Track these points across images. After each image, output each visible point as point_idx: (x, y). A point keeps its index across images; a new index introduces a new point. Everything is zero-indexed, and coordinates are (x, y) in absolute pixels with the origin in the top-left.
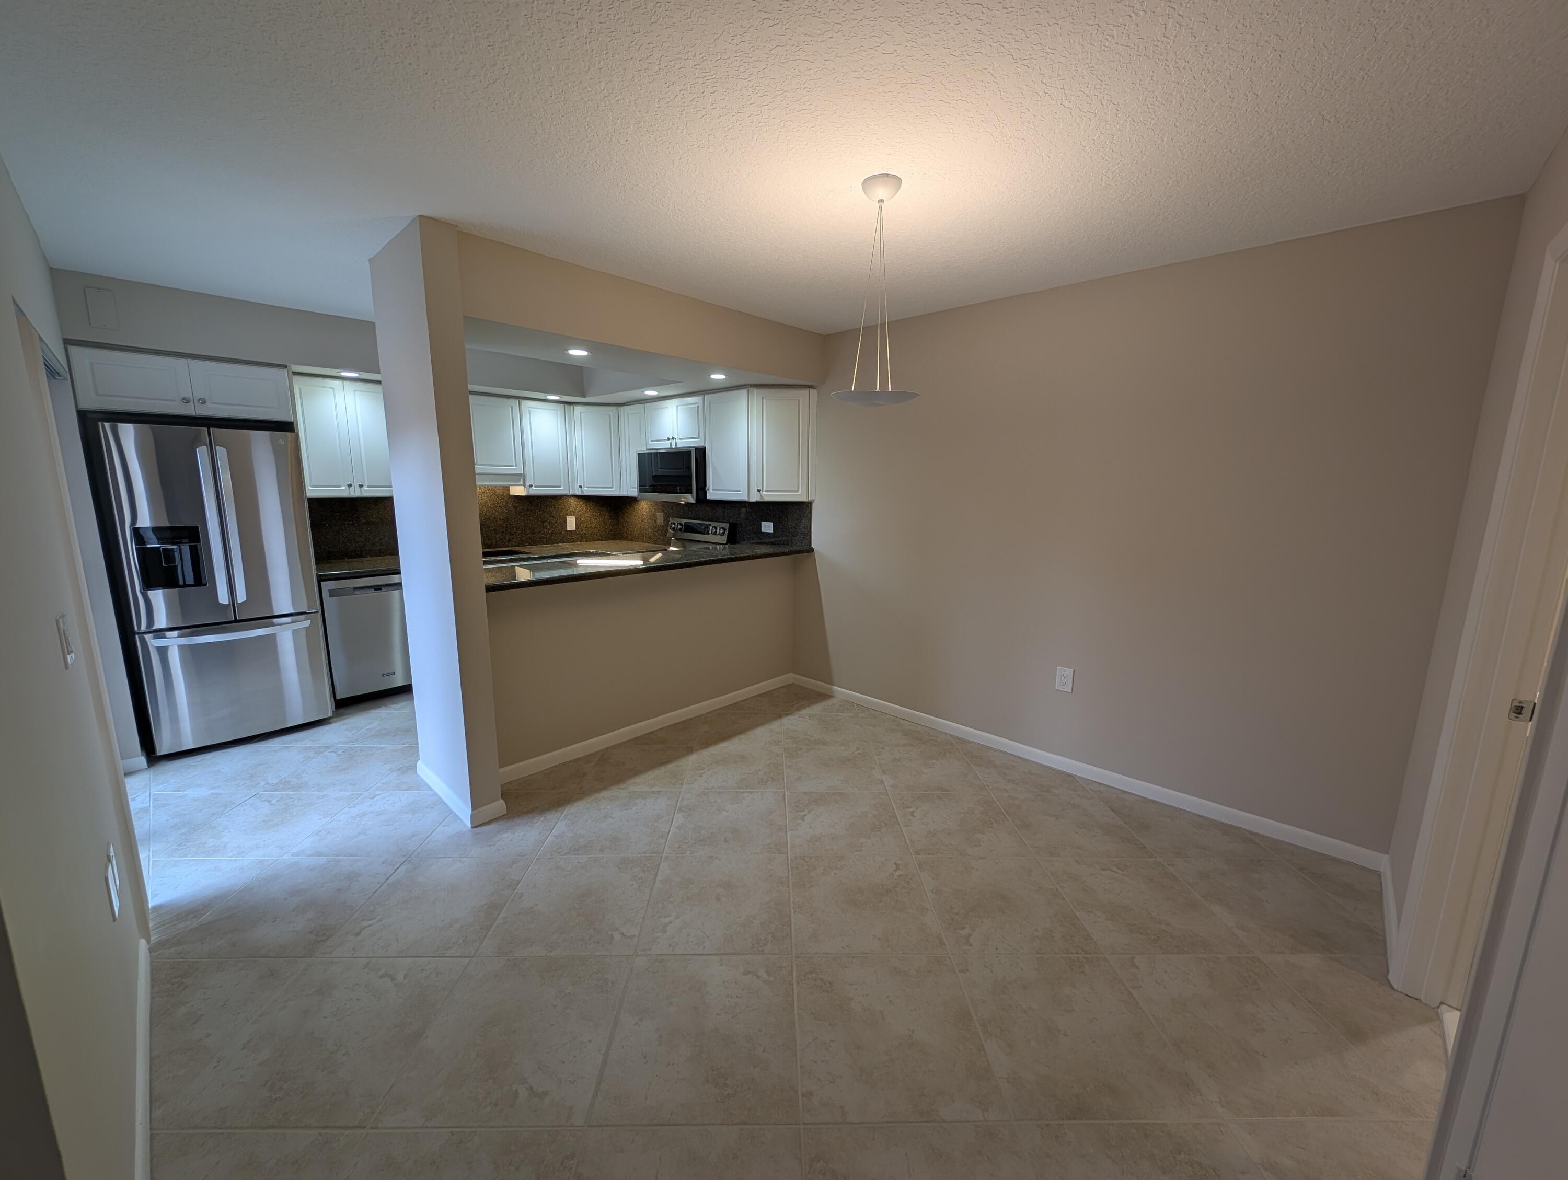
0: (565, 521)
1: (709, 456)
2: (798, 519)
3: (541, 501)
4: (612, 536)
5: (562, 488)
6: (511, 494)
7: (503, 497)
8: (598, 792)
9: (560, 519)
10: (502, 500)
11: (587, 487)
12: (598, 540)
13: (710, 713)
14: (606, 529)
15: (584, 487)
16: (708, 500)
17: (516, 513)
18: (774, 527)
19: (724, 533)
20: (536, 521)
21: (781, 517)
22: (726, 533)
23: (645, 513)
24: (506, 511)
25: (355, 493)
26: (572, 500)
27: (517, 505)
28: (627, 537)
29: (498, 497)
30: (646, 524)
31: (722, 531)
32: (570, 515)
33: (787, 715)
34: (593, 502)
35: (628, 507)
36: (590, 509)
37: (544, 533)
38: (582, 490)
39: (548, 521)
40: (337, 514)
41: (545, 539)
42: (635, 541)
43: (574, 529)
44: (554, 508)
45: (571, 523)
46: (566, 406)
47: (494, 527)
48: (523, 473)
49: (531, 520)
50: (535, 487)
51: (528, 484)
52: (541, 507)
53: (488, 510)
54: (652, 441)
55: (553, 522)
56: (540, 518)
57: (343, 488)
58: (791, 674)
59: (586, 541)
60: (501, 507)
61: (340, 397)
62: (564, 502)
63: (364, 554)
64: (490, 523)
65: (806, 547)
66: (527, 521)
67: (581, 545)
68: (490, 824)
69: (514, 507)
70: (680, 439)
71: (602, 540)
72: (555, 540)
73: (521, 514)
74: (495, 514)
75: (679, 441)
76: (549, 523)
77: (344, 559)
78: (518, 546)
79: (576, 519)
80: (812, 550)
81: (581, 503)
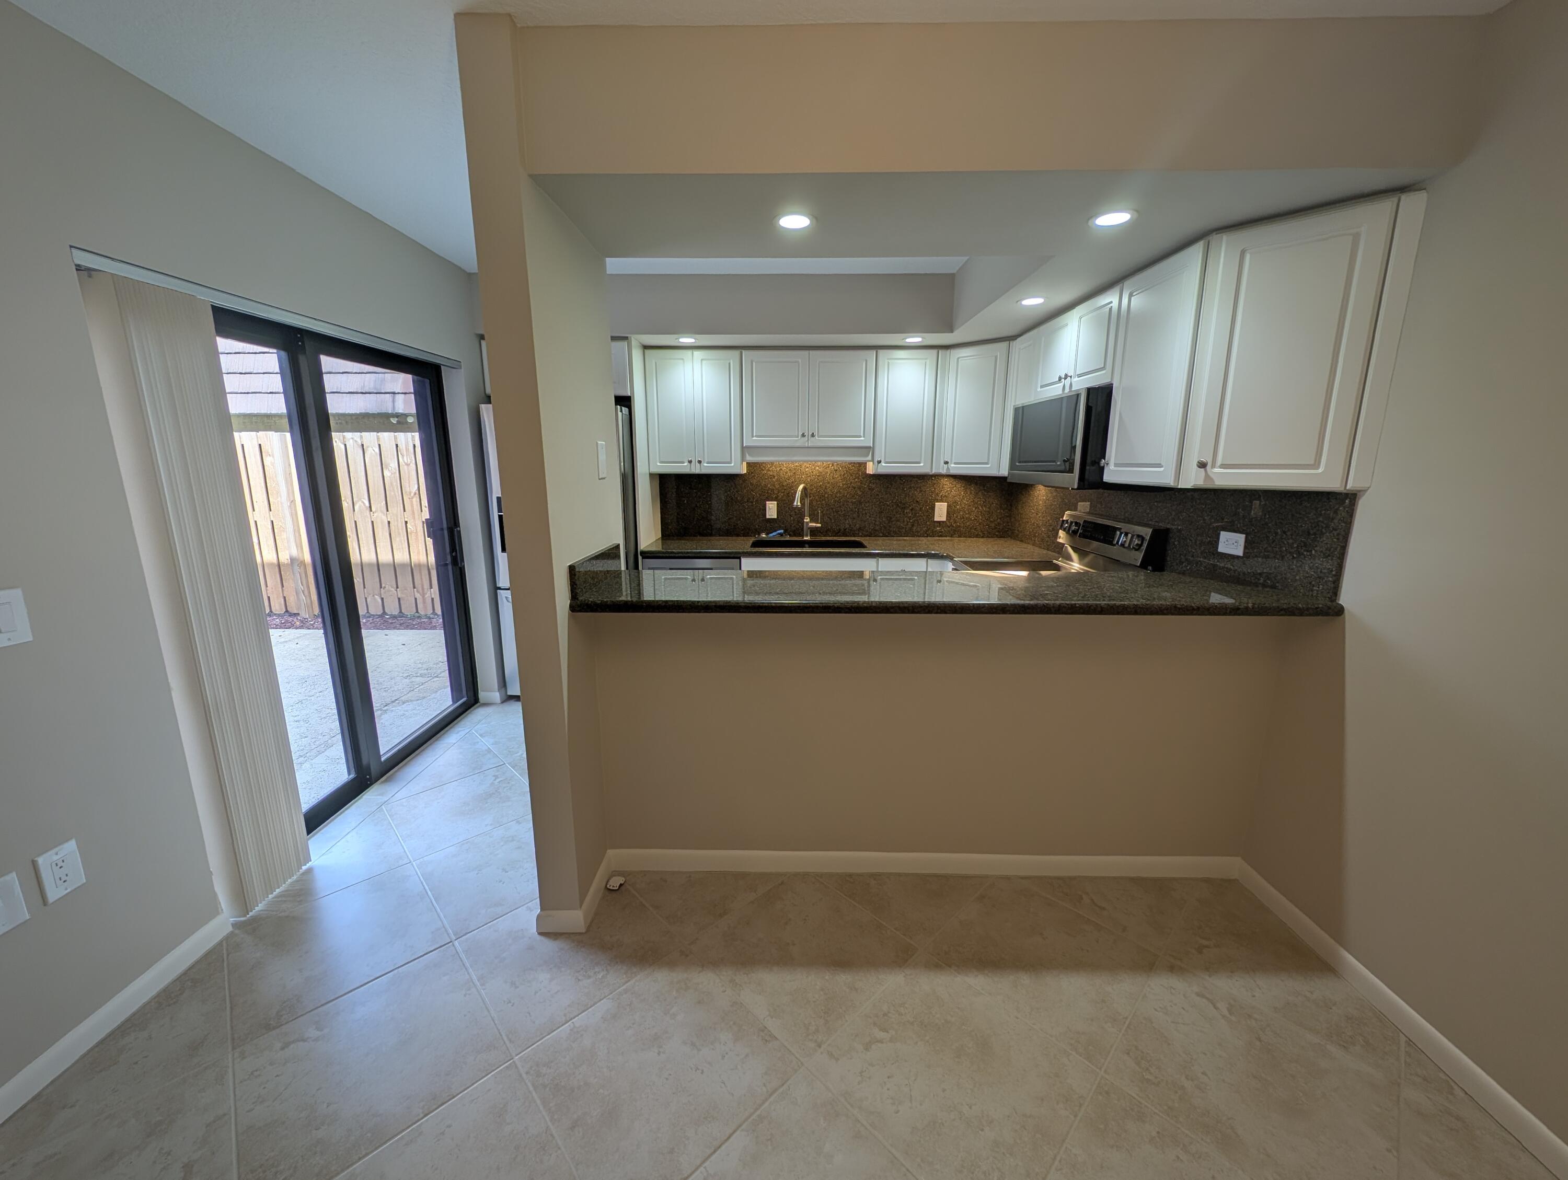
0: (933, 508)
1: (1116, 402)
2: (1309, 534)
3: (905, 482)
4: (999, 532)
5: (922, 464)
6: (867, 472)
7: (857, 475)
8: (703, 966)
9: (926, 506)
10: (856, 480)
11: (955, 463)
12: (977, 536)
13: (1008, 878)
14: (991, 522)
15: (951, 464)
16: (1106, 483)
17: (871, 496)
18: (1248, 544)
19: (1140, 546)
20: (895, 506)
21: (1266, 524)
22: (1145, 545)
23: (1041, 502)
24: (860, 493)
25: (696, 469)
26: (945, 481)
27: (873, 486)
28: (1017, 535)
29: (851, 475)
30: (1041, 518)
31: (1137, 542)
32: (942, 501)
33: (1172, 969)
34: (976, 484)
35: (1024, 493)
36: (971, 493)
37: (904, 522)
38: (948, 467)
39: (911, 508)
40: (695, 491)
41: (904, 531)
42: (1025, 543)
43: (944, 519)
44: (921, 491)
45: (941, 512)
46: (940, 351)
47: (843, 512)
48: (872, 446)
49: (888, 506)
50: (886, 463)
51: (876, 459)
52: (903, 489)
53: (840, 492)
54: (1042, 387)
55: (917, 509)
56: (901, 502)
57: (685, 464)
58: (1238, 861)
59: (960, 536)
60: (855, 488)
61: (688, 366)
62: (935, 484)
63: (713, 533)
64: (840, 507)
65: (1321, 602)
66: (883, 507)
67: (951, 540)
68: (555, 939)
69: (869, 489)
70: (1079, 376)
71: (983, 537)
72: (918, 532)
73: (877, 497)
74: (846, 496)
75: (1077, 379)
76: (912, 510)
77: (697, 536)
78: (869, 536)
79: (948, 506)
80: (1340, 611)
81: (958, 486)
